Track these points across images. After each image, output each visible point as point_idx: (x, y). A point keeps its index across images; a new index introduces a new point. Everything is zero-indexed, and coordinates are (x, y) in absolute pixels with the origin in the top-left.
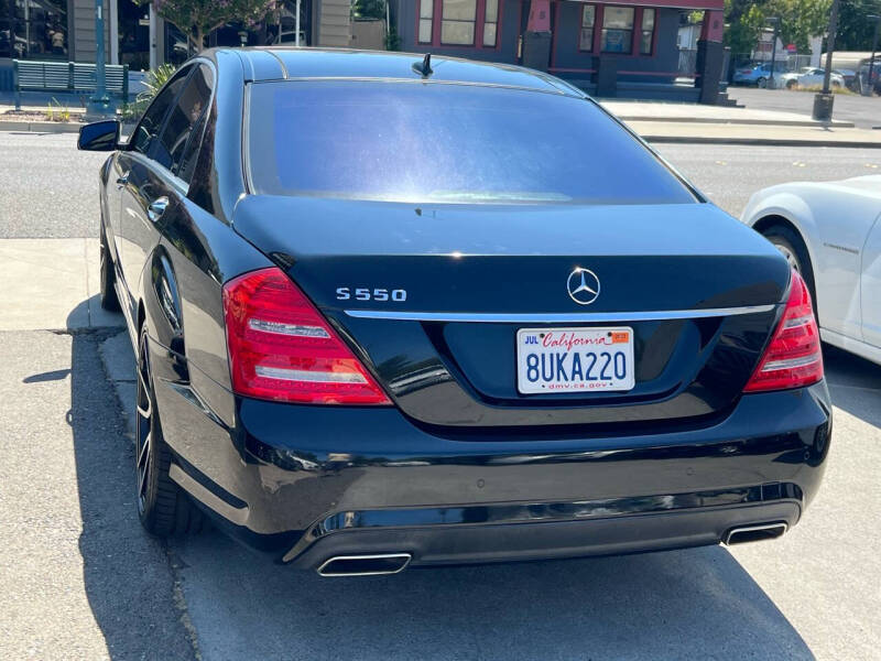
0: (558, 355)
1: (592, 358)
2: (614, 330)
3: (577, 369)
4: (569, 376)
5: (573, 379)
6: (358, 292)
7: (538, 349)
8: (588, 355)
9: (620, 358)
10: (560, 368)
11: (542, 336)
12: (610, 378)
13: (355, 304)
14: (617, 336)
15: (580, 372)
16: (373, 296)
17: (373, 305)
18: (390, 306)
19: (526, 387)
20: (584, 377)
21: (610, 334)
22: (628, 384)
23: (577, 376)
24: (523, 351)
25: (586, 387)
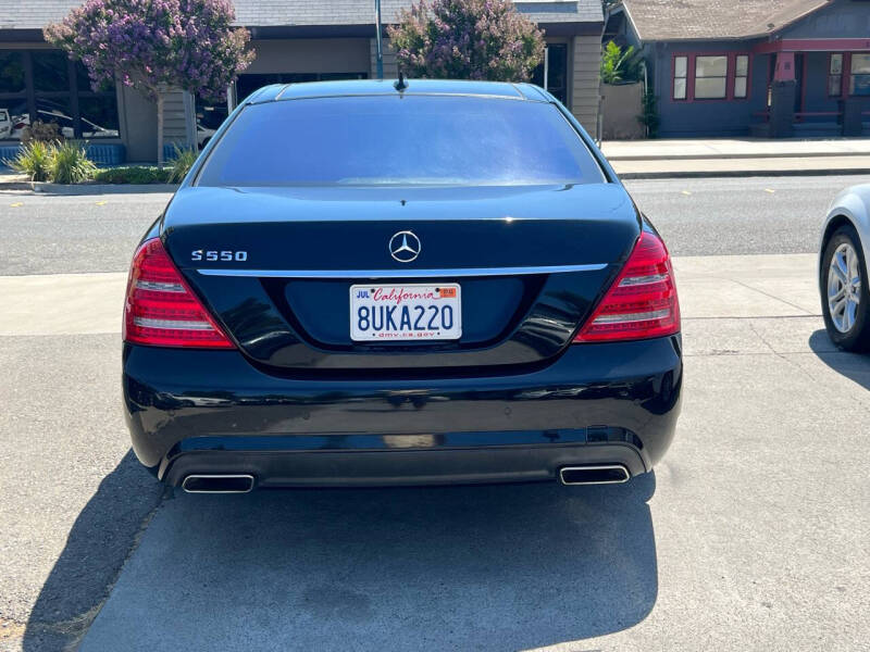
0: (388, 308)
1: (420, 311)
2: (442, 286)
3: (406, 320)
4: (398, 326)
5: (401, 329)
6: (209, 254)
7: (369, 302)
8: (416, 308)
9: (447, 310)
10: (389, 318)
11: (373, 291)
12: (437, 328)
13: (205, 264)
14: (445, 290)
15: (408, 323)
16: (219, 257)
17: (220, 264)
18: (234, 265)
19: (357, 335)
20: (413, 326)
21: (438, 290)
22: (455, 333)
23: (406, 326)
24: (355, 303)
25: (415, 335)
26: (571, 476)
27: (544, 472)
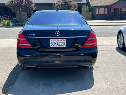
0: (55, 42)
2: (63, 39)
4: (57, 45)
6: (29, 34)
7: (52, 42)
8: (59, 42)
9: (64, 43)
10: (55, 44)
11: (53, 40)
12: (62, 45)
13: (29, 36)
17: (31, 36)
18: (33, 36)
19: (51, 46)
22: (65, 46)
24: (50, 42)
25: (59, 46)
26: (81, 67)
27: (78, 66)
